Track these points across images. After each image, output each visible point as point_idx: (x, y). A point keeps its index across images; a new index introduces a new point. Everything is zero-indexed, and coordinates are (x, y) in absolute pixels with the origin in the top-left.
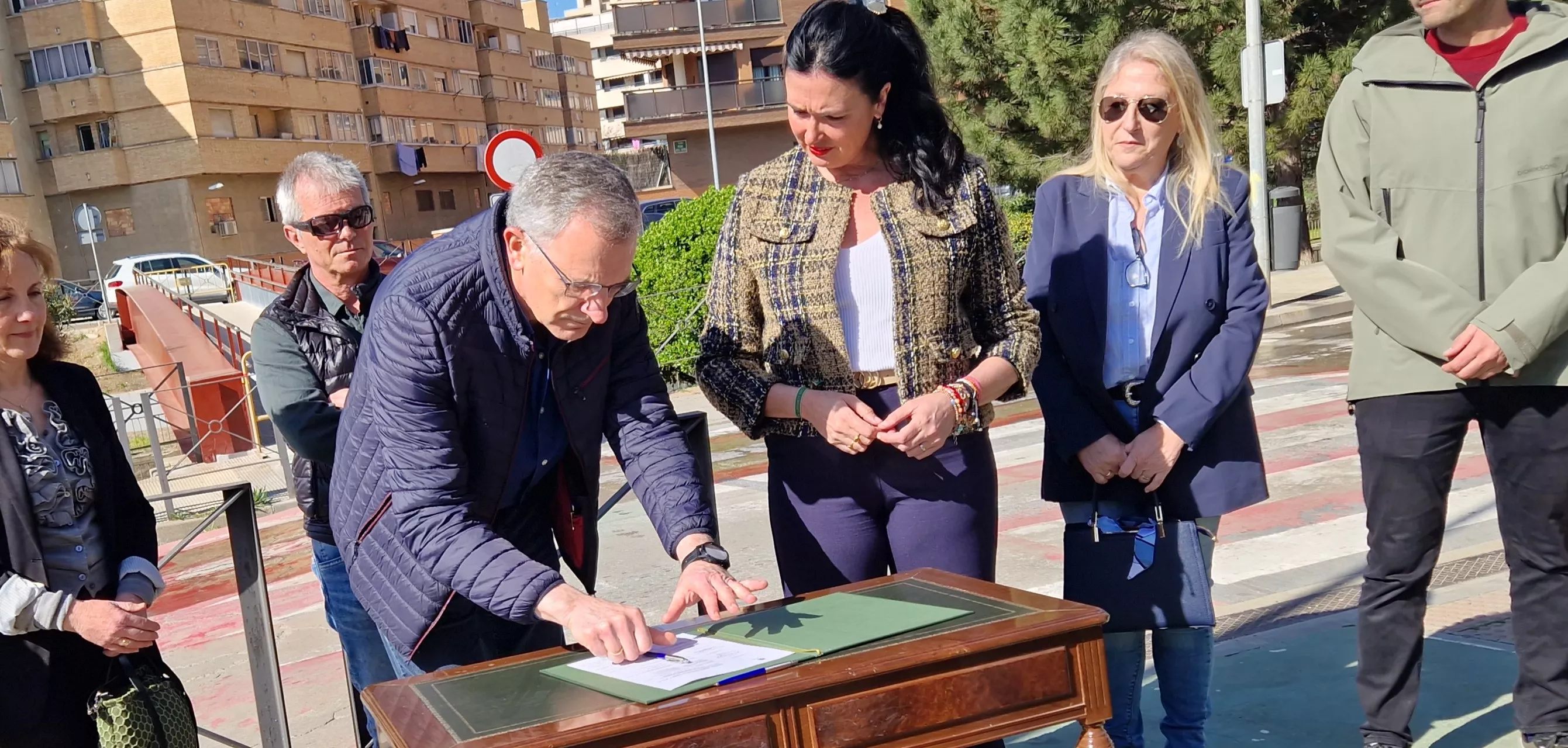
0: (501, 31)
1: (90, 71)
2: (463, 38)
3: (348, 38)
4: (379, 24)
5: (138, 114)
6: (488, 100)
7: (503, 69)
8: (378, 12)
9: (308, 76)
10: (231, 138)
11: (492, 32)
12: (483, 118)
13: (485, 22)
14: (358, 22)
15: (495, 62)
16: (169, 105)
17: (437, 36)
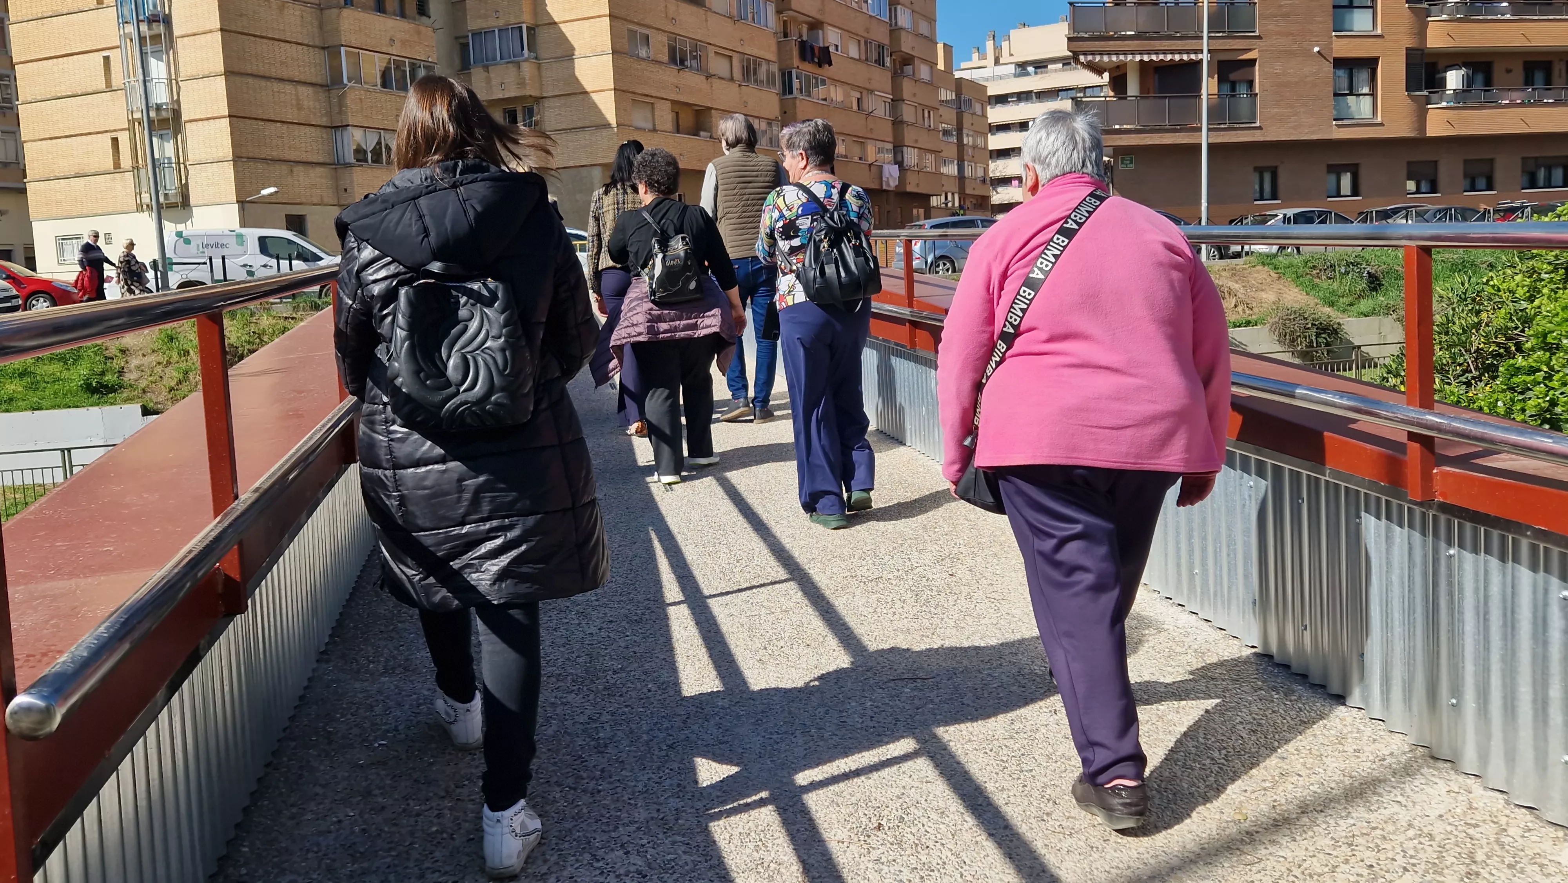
0: (917, 61)
1: (522, 55)
2: (880, 62)
3: (774, 48)
4: (805, 38)
5: (563, 100)
6: (898, 123)
7: (914, 95)
8: (805, 29)
9: (732, 79)
10: (649, 130)
11: (907, 60)
12: (891, 139)
13: (903, 49)
14: (786, 36)
15: (908, 88)
16: (593, 92)
17: (857, 57)
